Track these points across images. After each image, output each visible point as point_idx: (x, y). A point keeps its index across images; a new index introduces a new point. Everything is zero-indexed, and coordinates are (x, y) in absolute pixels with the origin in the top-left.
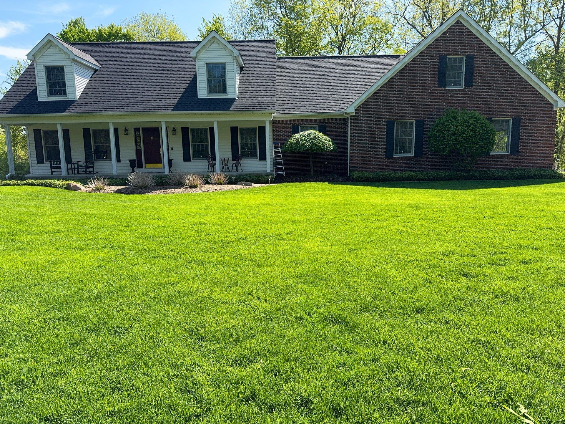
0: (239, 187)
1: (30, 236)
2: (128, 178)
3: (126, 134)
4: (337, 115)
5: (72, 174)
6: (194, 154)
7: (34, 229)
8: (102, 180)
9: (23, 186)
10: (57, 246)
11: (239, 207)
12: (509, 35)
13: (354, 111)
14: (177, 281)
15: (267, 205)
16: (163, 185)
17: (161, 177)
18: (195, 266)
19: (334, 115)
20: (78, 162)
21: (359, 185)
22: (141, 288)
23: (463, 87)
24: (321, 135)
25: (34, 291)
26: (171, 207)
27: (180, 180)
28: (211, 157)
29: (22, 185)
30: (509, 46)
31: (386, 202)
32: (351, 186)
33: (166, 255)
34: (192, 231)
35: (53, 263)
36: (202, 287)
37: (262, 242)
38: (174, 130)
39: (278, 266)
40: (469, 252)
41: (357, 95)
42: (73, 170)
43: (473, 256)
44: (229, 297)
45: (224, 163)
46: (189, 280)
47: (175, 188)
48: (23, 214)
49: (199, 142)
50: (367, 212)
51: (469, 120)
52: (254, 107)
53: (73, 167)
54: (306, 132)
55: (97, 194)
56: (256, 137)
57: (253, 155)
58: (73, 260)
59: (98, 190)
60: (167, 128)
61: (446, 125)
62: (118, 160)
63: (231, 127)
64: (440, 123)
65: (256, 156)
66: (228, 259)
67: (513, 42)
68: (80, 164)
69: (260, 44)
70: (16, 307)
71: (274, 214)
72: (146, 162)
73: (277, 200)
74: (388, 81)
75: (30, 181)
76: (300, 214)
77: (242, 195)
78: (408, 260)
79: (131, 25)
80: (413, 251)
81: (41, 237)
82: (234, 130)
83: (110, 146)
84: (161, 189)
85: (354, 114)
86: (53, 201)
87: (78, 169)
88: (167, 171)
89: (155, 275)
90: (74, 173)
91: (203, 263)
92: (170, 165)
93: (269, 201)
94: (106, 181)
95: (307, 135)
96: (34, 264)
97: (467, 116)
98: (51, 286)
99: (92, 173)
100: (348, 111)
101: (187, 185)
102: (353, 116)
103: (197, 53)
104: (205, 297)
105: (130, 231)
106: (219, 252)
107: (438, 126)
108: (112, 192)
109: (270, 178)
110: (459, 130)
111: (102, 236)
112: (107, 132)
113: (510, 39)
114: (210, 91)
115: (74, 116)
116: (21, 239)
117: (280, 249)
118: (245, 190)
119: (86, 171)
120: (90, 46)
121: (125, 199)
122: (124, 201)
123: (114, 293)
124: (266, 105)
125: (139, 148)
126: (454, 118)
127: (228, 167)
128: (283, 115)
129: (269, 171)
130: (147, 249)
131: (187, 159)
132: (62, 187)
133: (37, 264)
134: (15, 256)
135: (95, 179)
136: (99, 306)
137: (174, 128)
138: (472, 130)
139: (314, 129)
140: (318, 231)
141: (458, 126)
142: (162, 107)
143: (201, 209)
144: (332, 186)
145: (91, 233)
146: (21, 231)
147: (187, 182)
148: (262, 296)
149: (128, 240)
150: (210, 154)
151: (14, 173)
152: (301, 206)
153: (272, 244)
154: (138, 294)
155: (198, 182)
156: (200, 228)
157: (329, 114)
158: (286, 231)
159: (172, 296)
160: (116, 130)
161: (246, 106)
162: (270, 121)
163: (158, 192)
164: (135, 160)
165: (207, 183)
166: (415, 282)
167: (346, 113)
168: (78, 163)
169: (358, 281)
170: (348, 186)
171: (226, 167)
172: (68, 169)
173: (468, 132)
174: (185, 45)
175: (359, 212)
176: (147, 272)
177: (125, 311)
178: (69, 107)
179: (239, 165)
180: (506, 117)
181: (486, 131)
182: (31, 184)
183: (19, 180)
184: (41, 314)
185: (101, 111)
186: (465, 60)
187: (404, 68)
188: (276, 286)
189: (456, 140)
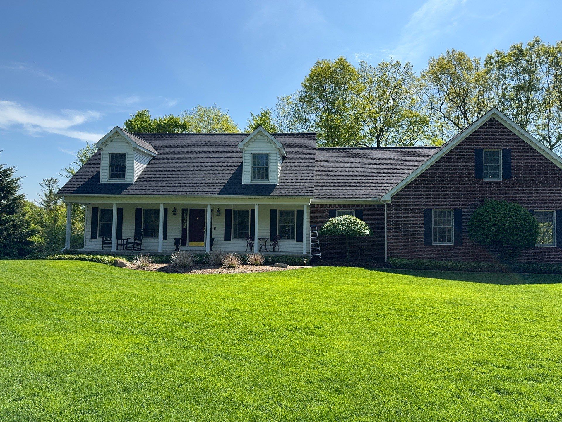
0: (274, 268)
1: (75, 316)
2: (172, 256)
3: (175, 214)
4: (374, 202)
5: (121, 249)
6: (235, 233)
7: (79, 308)
8: (147, 257)
9: (76, 261)
10: (98, 328)
11: (273, 293)
12: (548, 128)
13: (390, 199)
14: (203, 376)
15: (300, 291)
16: (203, 264)
17: (201, 256)
18: (221, 360)
19: (371, 202)
20: (127, 238)
21: (396, 273)
22: (168, 382)
23: (502, 179)
24: (358, 220)
25: (69, 377)
26: (207, 289)
27: (219, 259)
28: (251, 237)
29: (75, 259)
30: (549, 138)
31: (422, 296)
32: (388, 274)
33: (195, 346)
34: (223, 318)
35: (91, 347)
36: (225, 385)
37: (291, 335)
38: (219, 211)
39: (303, 366)
40: (504, 362)
41: (394, 184)
42: (122, 246)
43: (509, 367)
44: (250, 400)
45: (262, 243)
46: (214, 376)
47: (214, 268)
48: (71, 291)
49: (240, 223)
50: (401, 307)
51: (509, 211)
52: (293, 193)
53: (122, 243)
54: (343, 217)
55: (140, 272)
56: (294, 219)
57: (290, 237)
58: (109, 345)
59: (142, 267)
60: (212, 210)
61: (486, 216)
62: (165, 238)
63: (271, 210)
64: (479, 214)
65: (293, 238)
66: (254, 354)
67: (552, 134)
68: (129, 240)
69: (302, 136)
70: (51, 394)
71: (305, 302)
72: (190, 240)
73: (311, 286)
74: (424, 172)
75: (82, 256)
76: (332, 304)
77: (276, 278)
78: (439, 368)
79: (189, 116)
80: (445, 357)
81: (84, 317)
82: (273, 213)
83: (158, 224)
84: (201, 268)
85: (390, 202)
86: (100, 278)
87: (127, 245)
88: (208, 251)
89: (182, 368)
90: (122, 249)
91: (229, 357)
92: (212, 244)
93: (303, 286)
94: (150, 259)
95: (344, 220)
96: (73, 348)
97: (507, 207)
98: (85, 373)
99: (139, 249)
100: (384, 199)
101: (225, 265)
102: (390, 204)
103: (244, 145)
104: (227, 398)
105: (166, 315)
106: (247, 345)
107: (477, 217)
108: (155, 270)
109: (305, 261)
110: (499, 221)
111: (139, 320)
112: (158, 211)
113: (549, 132)
114: (254, 177)
115: (129, 197)
116: (66, 319)
117: (308, 345)
118: (280, 272)
119: (134, 248)
120: (151, 136)
121: (166, 278)
122: (165, 281)
123: (142, 385)
124: (304, 191)
125: (184, 227)
126: (494, 209)
127: (265, 247)
128: (321, 200)
129: (305, 253)
130: (179, 337)
131: (227, 238)
132: (110, 263)
133: (77, 348)
134: (58, 337)
135: (141, 257)
136: (127, 399)
137: (218, 210)
138: (514, 222)
139: (351, 214)
140: (348, 327)
141: (498, 217)
142: (209, 191)
143: (235, 293)
144: (368, 272)
145: (130, 316)
146: (67, 309)
147: (226, 262)
148: (283, 402)
149: (162, 326)
150: (250, 234)
151: (69, 248)
152: (334, 294)
153: (301, 338)
154: (165, 389)
155: (236, 262)
156: (231, 315)
157: (366, 200)
158: (316, 323)
159: (196, 394)
160: (166, 211)
161: (286, 191)
162: (308, 206)
163: (197, 271)
164: (179, 239)
165: (244, 263)
166: (442, 397)
167: (382, 200)
168: (127, 240)
169: (384, 390)
170: (385, 273)
171: (264, 247)
172: (117, 245)
173: (509, 223)
174: (235, 137)
175: (393, 306)
176: (175, 364)
177: (151, 408)
178: (126, 189)
179: (277, 246)
180: (549, 210)
181: (529, 223)
182: (83, 259)
183: (73, 254)
184: (73, 404)
185: (154, 194)
186: (501, 153)
187: (440, 160)
188: (299, 391)
189: (496, 231)
